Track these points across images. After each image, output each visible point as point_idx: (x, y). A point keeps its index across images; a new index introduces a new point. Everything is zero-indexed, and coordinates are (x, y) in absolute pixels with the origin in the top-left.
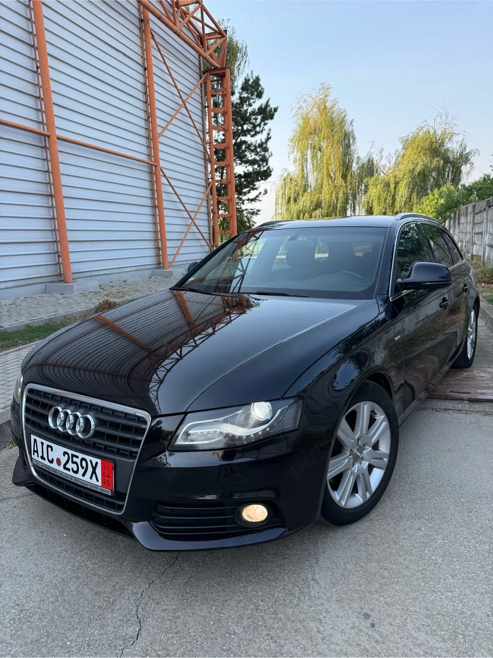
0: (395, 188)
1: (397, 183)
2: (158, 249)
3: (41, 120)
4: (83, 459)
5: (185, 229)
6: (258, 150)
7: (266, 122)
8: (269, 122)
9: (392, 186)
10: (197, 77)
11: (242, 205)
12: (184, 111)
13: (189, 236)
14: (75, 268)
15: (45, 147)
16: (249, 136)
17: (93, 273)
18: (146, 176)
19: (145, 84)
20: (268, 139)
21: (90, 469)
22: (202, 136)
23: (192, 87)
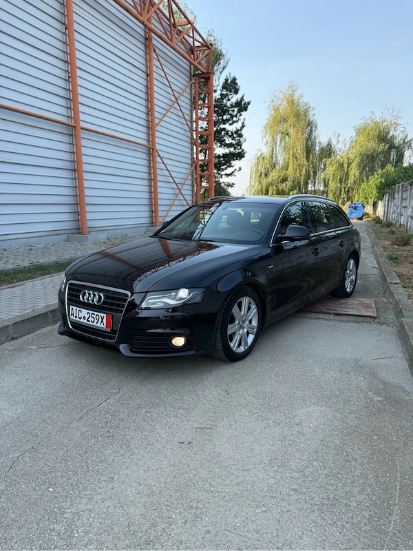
0: (348, 167)
1: (349, 164)
2: (152, 211)
3: (70, 115)
4: (97, 315)
5: (174, 197)
6: (235, 136)
7: (242, 113)
8: (243, 113)
9: (346, 166)
10: (188, 80)
11: (220, 179)
12: (176, 106)
13: (176, 203)
14: (90, 224)
15: (72, 135)
16: (228, 124)
17: (103, 228)
18: (145, 156)
19: (147, 86)
20: (243, 126)
21: (100, 319)
22: (190, 125)
23: (183, 87)
